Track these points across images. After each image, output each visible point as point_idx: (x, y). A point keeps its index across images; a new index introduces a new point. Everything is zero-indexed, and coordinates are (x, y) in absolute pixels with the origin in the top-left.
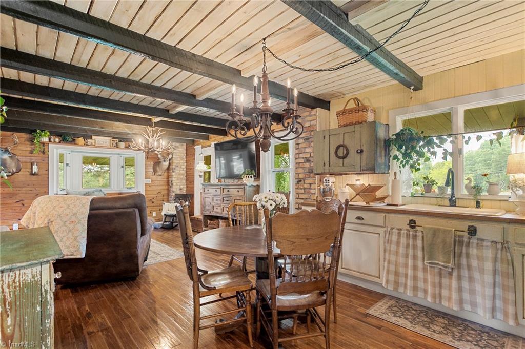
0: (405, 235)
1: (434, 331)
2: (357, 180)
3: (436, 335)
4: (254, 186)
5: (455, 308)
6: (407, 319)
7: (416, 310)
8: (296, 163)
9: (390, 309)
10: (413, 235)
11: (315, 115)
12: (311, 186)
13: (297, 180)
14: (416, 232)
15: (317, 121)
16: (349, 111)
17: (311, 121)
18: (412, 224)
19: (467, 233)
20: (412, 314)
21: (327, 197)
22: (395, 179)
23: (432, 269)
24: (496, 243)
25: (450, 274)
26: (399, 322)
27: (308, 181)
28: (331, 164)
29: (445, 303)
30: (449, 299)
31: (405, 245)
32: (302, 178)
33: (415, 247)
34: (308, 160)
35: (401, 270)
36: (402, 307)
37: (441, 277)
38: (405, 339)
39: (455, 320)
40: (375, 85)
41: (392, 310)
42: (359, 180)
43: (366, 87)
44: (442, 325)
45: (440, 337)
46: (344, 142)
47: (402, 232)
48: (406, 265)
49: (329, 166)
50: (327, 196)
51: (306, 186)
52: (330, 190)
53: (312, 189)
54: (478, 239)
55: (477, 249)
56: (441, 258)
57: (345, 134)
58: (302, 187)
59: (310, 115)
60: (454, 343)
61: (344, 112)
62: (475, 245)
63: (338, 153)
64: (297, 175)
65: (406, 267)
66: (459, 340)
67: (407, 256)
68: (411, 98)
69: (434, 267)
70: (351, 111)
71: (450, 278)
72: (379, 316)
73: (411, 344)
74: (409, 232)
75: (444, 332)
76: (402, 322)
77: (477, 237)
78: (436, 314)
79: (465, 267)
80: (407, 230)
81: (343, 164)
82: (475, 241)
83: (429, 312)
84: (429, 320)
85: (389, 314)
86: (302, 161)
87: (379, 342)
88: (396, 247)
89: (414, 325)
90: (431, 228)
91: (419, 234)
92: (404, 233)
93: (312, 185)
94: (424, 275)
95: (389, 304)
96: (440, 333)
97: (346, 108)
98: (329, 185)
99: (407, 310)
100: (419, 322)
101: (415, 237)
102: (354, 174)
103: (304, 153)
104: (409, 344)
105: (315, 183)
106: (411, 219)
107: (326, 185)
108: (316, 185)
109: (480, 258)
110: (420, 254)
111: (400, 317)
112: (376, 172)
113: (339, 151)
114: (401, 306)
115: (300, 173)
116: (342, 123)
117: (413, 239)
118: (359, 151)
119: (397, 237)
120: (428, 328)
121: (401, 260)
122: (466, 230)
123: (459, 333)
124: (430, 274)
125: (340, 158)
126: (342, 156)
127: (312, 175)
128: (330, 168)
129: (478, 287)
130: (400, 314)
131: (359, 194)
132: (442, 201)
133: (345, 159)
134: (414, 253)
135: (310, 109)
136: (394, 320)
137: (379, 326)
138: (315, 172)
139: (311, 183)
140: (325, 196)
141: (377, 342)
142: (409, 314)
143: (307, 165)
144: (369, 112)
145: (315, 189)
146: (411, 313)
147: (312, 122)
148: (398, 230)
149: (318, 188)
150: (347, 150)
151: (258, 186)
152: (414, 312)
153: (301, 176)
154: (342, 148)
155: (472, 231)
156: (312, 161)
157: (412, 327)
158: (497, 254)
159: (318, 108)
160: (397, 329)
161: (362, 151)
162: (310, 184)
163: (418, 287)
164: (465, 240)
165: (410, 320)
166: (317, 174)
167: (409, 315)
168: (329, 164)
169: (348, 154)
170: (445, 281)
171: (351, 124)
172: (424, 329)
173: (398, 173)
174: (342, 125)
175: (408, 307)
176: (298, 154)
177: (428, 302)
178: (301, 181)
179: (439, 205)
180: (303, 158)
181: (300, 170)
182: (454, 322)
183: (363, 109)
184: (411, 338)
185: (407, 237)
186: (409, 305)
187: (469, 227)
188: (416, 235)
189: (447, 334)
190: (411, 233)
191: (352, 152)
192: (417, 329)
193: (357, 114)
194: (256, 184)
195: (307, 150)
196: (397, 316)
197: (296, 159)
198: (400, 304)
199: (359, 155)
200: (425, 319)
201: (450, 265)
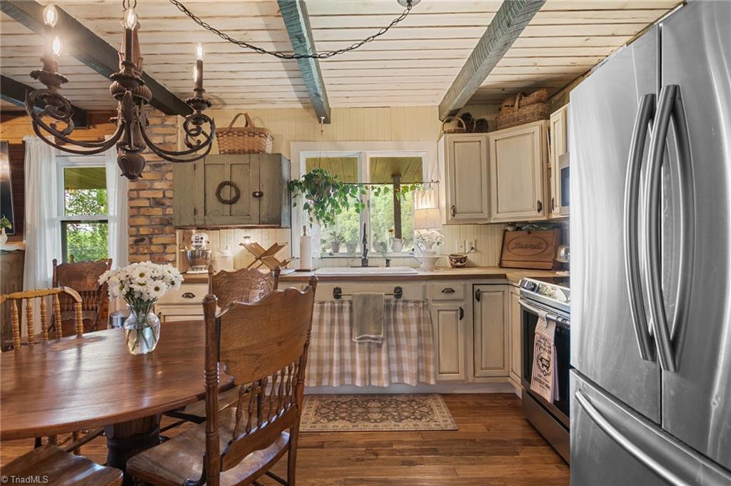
0: (329, 309)
1: (376, 421)
2: (245, 237)
3: (380, 424)
4: (9, 252)
5: (386, 385)
6: (343, 418)
7: (345, 403)
8: (131, 208)
9: (319, 414)
10: (338, 306)
11: (173, 126)
12: (165, 248)
13: (134, 238)
14: (342, 302)
15: (177, 137)
16: (238, 132)
17: (165, 135)
18: (337, 293)
19: (393, 296)
20: (344, 410)
21: (198, 266)
22: (305, 235)
23: (362, 346)
24: (418, 302)
25: (379, 346)
26: (337, 426)
27: (157, 240)
28: (207, 213)
29: (375, 383)
30: (379, 375)
31: (329, 322)
32: (147, 235)
33: (341, 323)
34: (158, 203)
35: (326, 356)
36: (330, 404)
37: (370, 353)
38: (355, 446)
39: (384, 399)
40: (273, 103)
41: (321, 414)
42: (249, 237)
43: (262, 101)
44: (378, 410)
45: (385, 426)
46: (231, 177)
47: (326, 305)
48: (331, 348)
49: (205, 215)
50: (198, 264)
51: (154, 248)
52: (205, 253)
53: (167, 254)
54: (404, 301)
55: (403, 312)
56: (372, 330)
57: (234, 167)
58: (146, 251)
59: (163, 125)
60: (398, 426)
61: (229, 132)
62: (401, 308)
63: (221, 195)
64: (134, 229)
65: (330, 351)
66: (401, 420)
67: (331, 335)
68: (322, 131)
69: (364, 343)
70: (240, 132)
71: (380, 352)
72: (312, 430)
73: (364, 449)
74: (334, 303)
75: (384, 417)
76: (340, 425)
77: (402, 299)
78: (365, 398)
79: (393, 334)
80: (331, 302)
81: (230, 212)
82: (401, 304)
83: (358, 399)
84: (364, 410)
85: (322, 421)
86: (147, 203)
87: (332, 466)
88: (317, 326)
89: (355, 422)
90: (362, 295)
91: (346, 305)
92: (327, 307)
93: (168, 247)
94: (351, 355)
95: (314, 407)
96: (382, 420)
97: (233, 126)
98: (201, 246)
99: (337, 407)
100: (356, 416)
101: (341, 309)
102: (239, 228)
103: (149, 189)
104: (363, 451)
105: (175, 244)
106: (336, 287)
107: (196, 246)
108: (177, 247)
109: (407, 322)
110: (347, 330)
111: (336, 420)
112: (282, 226)
113: (222, 191)
114: (328, 405)
115: (141, 226)
116: (227, 148)
117: (339, 312)
118: (257, 194)
119: (318, 313)
120: (369, 420)
121: (325, 342)
122: (393, 292)
123: (396, 412)
124: (360, 352)
125: (224, 202)
126: (229, 199)
127: (167, 229)
128: (206, 218)
129: (404, 354)
130: (334, 416)
131: (260, 258)
132: (352, 261)
133: (233, 205)
134: (340, 330)
135: (164, 115)
136: (331, 426)
137: (320, 444)
138: (176, 223)
139: (164, 242)
140: (195, 265)
141: (331, 469)
142: (342, 410)
143: (158, 211)
144: (268, 139)
145: (175, 253)
146: (343, 408)
147: (168, 138)
148: (321, 303)
149: (180, 252)
150: (238, 191)
151: (21, 253)
152: (344, 406)
153: (143, 231)
154: (227, 188)
155: (398, 293)
156: (168, 204)
157: (353, 426)
158: (420, 313)
159: (179, 116)
160: (341, 438)
161: (261, 195)
162: (165, 246)
163: (344, 372)
164: (393, 304)
165: (347, 418)
166: (180, 228)
167: (343, 412)
168: (205, 211)
169: (238, 198)
170: (374, 356)
171: (241, 152)
172: (366, 423)
173: (308, 227)
174: (227, 151)
175: (335, 402)
176: (137, 190)
177: (357, 386)
178: (142, 240)
179: (352, 267)
180: (149, 199)
181: (141, 221)
182: (385, 401)
183: (260, 133)
184: (361, 442)
185: (331, 311)
186: (335, 399)
187: (396, 289)
188: (342, 307)
189: (387, 419)
190: (336, 305)
191: (246, 195)
192: (359, 427)
193: (251, 139)
194: (13, 247)
195: (157, 185)
196: (332, 420)
197: (131, 199)
198: (326, 402)
199: (257, 199)
200: (359, 410)
201: (382, 336)
